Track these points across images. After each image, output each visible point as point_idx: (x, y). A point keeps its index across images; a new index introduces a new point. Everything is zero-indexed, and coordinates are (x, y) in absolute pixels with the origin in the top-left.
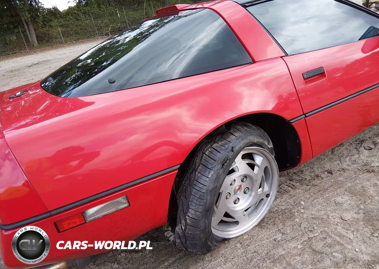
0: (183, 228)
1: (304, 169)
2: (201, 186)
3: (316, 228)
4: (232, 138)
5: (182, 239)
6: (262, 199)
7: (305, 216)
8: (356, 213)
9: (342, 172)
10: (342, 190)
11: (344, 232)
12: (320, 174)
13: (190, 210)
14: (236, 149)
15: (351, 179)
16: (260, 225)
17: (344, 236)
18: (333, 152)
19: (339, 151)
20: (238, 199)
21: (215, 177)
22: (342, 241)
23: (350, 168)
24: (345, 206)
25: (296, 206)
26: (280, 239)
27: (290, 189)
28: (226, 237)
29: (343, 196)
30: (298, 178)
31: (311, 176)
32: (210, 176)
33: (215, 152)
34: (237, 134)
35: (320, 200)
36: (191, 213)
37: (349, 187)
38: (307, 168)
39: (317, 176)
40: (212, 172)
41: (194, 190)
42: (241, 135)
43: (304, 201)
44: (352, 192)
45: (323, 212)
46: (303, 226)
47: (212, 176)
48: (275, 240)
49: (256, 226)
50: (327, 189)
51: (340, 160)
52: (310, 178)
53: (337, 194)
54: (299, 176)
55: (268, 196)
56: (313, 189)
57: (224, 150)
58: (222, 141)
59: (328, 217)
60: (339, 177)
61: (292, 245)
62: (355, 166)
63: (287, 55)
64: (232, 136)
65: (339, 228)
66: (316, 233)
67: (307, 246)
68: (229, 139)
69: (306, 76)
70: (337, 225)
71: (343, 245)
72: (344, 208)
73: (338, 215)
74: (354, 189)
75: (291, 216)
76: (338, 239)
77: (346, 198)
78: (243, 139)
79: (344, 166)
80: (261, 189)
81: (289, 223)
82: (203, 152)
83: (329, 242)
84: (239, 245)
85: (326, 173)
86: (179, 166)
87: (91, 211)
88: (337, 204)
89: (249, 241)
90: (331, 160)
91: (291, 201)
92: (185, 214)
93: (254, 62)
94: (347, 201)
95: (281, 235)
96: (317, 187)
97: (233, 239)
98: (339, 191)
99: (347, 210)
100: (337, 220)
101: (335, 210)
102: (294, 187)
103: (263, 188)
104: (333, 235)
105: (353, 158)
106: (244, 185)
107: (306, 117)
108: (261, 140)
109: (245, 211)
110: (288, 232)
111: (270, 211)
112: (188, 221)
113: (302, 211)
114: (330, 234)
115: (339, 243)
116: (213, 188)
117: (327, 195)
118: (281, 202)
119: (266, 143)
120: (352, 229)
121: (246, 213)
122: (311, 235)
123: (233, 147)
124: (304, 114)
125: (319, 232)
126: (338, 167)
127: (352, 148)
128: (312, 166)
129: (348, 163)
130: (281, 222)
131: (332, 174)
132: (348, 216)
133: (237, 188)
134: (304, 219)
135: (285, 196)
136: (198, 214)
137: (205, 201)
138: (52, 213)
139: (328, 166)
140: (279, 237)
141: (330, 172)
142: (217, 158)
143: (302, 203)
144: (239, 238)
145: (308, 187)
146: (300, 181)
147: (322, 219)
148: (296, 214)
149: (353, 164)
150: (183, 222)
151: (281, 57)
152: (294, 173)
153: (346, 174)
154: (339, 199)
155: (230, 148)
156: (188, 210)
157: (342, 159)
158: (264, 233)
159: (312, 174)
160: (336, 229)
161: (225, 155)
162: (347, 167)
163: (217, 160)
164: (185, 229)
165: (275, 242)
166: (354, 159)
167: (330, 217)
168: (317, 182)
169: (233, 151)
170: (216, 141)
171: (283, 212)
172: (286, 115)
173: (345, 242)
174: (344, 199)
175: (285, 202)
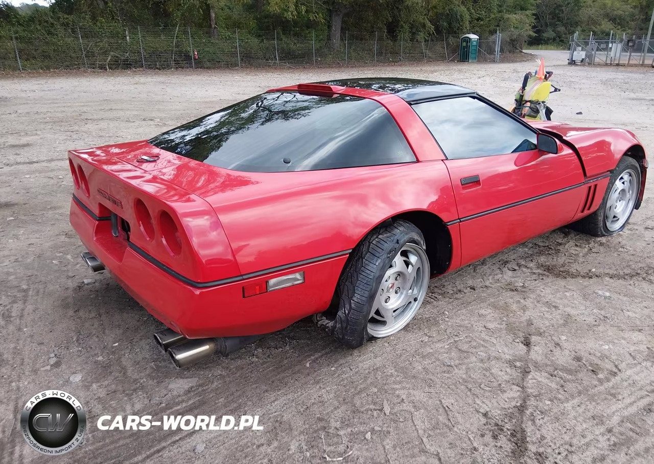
0: (347, 312)
1: (446, 284)
2: (369, 272)
3: (461, 333)
4: (397, 231)
5: (343, 323)
6: (410, 302)
7: (449, 324)
8: (498, 324)
9: (485, 289)
10: (485, 304)
11: (487, 338)
12: (462, 289)
13: (356, 295)
14: (401, 242)
15: (494, 296)
16: (406, 328)
17: (488, 341)
18: (475, 270)
19: (482, 269)
20: (389, 297)
21: (381, 265)
22: (486, 345)
23: (493, 286)
24: (488, 317)
25: (440, 316)
26: (427, 340)
27: (432, 300)
28: (375, 336)
29: (486, 309)
30: (440, 291)
31: (453, 290)
32: (377, 264)
33: (382, 242)
34: (401, 229)
35: (464, 311)
36: (356, 298)
37: (492, 302)
38: (449, 283)
39: (460, 291)
40: (379, 261)
41: (361, 276)
42: (405, 230)
43: (448, 312)
44: (495, 307)
45: (467, 322)
46: (448, 332)
47: (379, 264)
48: (422, 341)
49: (401, 330)
50: (471, 303)
51: (483, 278)
52: (452, 292)
53: (481, 308)
54: (441, 289)
55: (415, 300)
56: (456, 302)
57: (390, 241)
58: (386, 233)
59: (472, 326)
60: (482, 293)
61: (439, 345)
62: (498, 284)
63: (447, 159)
64: (396, 230)
65: (483, 335)
66: (461, 337)
67: (454, 346)
68: (394, 233)
69: (463, 183)
70: (481, 332)
71: (487, 347)
72: (486, 319)
73: (481, 325)
74: (497, 304)
75: (436, 323)
76: (482, 342)
77: (490, 311)
78: (407, 234)
79: (487, 283)
80: (411, 291)
81: (434, 329)
82: (369, 242)
83: (474, 345)
84: (386, 344)
85: (469, 289)
86: (350, 251)
87: (272, 282)
88: (480, 316)
89: (396, 341)
90: (473, 277)
91: (435, 311)
92: (351, 298)
93: (418, 161)
94: (490, 313)
95: (427, 337)
96: (460, 300)
97: (380, 339)
98: (482, 305)
99: (490, 321)
100: (480, 329)
101: (479, 321)
102: (436, 299)
103: (413, 290)
104: (478, 340)
105: (496, 277)
106: (397, 284)
107: (461, 221)
108: (419, 239)
109: (394, 311)
110: (434, 335)
111: (414, 319)
112: (353, 305)
113: (447, 319)
114: (475, 338)
115: (483, 346)
116: (379, 276)
117: (471, 308)
118: (424, 311)
119: (422, 243)
120: (496, 336)
121: (394, 314)
122: (456, 339)
123: (398, 240)
124: (459, 219)
125: (464, 336)
126: (481, 284)
127: (495, 267)
128: (453, 281)
129: (491, 281)
130: (426, 328)
131: (474, 289)
132: (491, 326)
133: (390, 286)
134: (449, 326)
135: (428, 307)
136: (364, 299)
137: (371, 287)
138: (244, 277)
139: (470, 283)
140: (426, 339)
141: (473, 288)
142: (384, 248)
143: (447, 313)
144: (385, 339)
145: (451, 300)
146: (442, 294)
147: (467, 327)
148: (441, 322)
149: (496, 282)
150: (347, 306)
151: (442, 160)
152: (436, 287)
153: (489, 291)
154: (482, 312)
155: (395, 241)
156: (354, 295)
157: (485, 277)
158: (410, 336)
159: (455, 289)
160: (480, 335)
161: (392, 247)
162: (490, 285)
163: (384, 249)
164: (349, 313)
165: (422, 343)
166: (498, 278)
167: (474, 326)
168: (459, 296)
169: (398, 243)
170: (380, 233)
171: (428, 320)
172: (444, 217)
173: (489, 345)
174: (487, 311)
175: (429, 312)
